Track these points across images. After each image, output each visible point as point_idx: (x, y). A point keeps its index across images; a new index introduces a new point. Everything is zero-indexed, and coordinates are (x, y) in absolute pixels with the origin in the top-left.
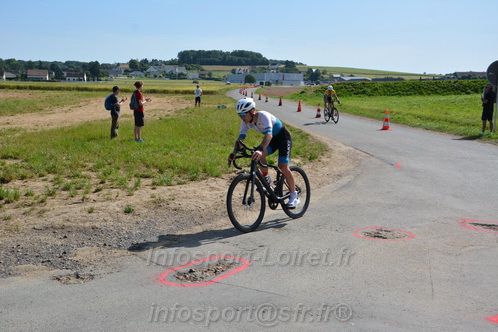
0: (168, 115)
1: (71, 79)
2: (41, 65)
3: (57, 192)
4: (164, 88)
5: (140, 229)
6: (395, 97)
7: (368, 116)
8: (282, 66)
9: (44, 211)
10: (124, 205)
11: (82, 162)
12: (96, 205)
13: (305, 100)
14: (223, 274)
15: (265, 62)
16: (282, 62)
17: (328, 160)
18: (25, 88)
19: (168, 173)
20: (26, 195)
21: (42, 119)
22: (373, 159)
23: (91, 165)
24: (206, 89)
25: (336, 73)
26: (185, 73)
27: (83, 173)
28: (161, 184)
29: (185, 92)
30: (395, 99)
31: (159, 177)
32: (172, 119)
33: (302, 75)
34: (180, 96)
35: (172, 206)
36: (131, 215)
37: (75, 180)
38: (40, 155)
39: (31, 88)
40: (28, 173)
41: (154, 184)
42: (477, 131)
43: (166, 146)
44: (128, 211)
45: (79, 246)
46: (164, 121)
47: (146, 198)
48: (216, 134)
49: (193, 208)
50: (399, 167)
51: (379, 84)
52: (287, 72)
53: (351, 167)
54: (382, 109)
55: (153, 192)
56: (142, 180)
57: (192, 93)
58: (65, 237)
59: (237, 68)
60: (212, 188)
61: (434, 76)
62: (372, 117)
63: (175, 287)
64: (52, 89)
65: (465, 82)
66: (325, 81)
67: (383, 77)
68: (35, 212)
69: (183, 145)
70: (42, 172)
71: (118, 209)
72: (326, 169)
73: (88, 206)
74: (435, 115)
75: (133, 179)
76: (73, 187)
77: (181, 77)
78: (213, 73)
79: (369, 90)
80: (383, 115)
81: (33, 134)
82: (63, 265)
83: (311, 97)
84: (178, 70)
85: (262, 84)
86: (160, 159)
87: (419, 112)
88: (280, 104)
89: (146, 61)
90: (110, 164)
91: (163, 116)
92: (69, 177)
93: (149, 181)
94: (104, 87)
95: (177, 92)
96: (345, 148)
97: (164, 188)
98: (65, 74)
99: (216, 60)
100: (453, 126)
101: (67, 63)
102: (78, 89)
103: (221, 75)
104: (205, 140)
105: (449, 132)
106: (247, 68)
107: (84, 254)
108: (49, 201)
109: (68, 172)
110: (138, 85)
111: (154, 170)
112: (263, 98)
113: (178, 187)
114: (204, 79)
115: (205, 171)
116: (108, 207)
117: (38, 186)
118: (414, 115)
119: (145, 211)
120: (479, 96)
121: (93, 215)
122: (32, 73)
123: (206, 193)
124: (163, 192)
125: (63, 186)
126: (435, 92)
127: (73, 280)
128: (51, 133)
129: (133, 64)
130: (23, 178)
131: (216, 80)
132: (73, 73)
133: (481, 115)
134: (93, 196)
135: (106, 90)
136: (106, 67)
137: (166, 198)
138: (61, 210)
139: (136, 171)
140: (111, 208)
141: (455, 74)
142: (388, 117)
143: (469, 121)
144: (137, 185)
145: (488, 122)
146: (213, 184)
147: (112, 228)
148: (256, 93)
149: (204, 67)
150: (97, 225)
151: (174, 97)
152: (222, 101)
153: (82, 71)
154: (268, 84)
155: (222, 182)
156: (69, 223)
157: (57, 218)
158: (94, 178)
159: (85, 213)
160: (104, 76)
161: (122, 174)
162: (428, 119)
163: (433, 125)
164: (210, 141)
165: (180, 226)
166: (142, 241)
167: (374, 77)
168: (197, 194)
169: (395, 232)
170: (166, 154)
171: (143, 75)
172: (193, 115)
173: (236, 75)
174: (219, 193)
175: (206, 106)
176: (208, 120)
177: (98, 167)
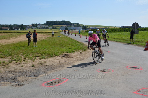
1: (15, 29)
2: (6, 26)
3: (12, 61)
4: (42, 32)
5: (36, 71)
8: (76, 25)
9: (8, 67)
10: (32, 65)
11: (19, 53)
12: (23, 65)
13: (82, 34)
14: (60, 83)
15: (71, 24)
16: (76, 24)
17: (89, 51)
18: (2, 32)
19: (44, 55)
20: (3, 62)
21: (7, 41)
23: (22, 54)
24: (55, 32)
25: (91, 27)
27: (19, 56)
28: (42, 58)
29: (48, 33)
31: (41, 57)
32: (45, 40)
33: (81, 27)
34: (46, 34)
35: (45, 64)
36: (34, 67)
37: (17, 58)
38: (7, 51)
39: (3, 32)
40: (3, 56)
41: (40, 58)
43: (43, 48)
44: (33, 66)
45: (19, 76)
46: (43, 41)
47: (38, 62)
48: (57, 44)
49: (51, 65)
50: (109, 52)
52: (77, 26)
55: (40, 61)
56: (37, 57)
57: (51, 33)
58: (15, 74)
59: (63, 26)
60: (57, 59)
61: (118, 27)
63: (47, 87)
64: (10, 32)
65: (127, 29)
66: (88, 29)
67: (104, 27)
68: (6, 67)
69: (48, 47)
70: (7, 56)
71: (30, 66)
72: (89, 53)
73: (21, 65)
74: (118, 38)
75: (34, 57)
76: (17, 60)
77: (47, 28)
78: (56, 27)
81: (4, 45)
82: (14, 82)
83: (84, 33)
84: (46, 26)
85: (70, 30)
86: (41, 51)
87: (114, 37)
88: (75, 35)
89: (37, 24)
90: (27, 53)
91: (42, 39)
92: (15, 57)
93: (39, 58)
94: (25, 31)
95: (46, 33)
98: (13, 28)
99: (57, 23)
100: (124, 41)
101: (14, 25)
102: (17, 32)
103: (59, 28)
104: (54, 46)
105: (123, 42)
106: (66, 25)
107: (20, 78)
108: (10, 64)
109: (15, 56)
110: (35, 31)
111: (40, 55)
112: (71, 34)
113: (47, 59)
114: (53, 29)
115: (55, 54)
116: (27, 65)
117: (6, 60)
119: (38, 66)
121: (23, 67)
122: (3, 28)
123: (55, 60)
124: (43, 61)
125: (14, 60)
126: (119, 31)
127: (17, 86)
128: (10, 45)
129: (33, 25)
130: (2, 58)
131: (57, 29)
134: (23, 62)
135: (25, 32)
136: (25, 26)
138: (13, 66)
139: (35, 55)
140: (28, 65)
141: (124, 26)
143: (128, 39)
144: (35, 59)
146: (57, 58)
147: (28, 71)
149: (54, 25)
150: (24, 70)
151: (45, 34)
152: (59, 35)
153: (18, 27)
154: (72, 30)
155: (59, 58)
156: (16, 70)
157: (12, 69)
158: (23, 57)
159: (20, 67)
160: (25, 28)
161: (31, 56)
162: (117, 39)
163: (118, 40)
164: (56, 46)
165: (48, 70)
166: (37, 74)
167: (101, 28)
168: (53, 61)
169: (109, 70)
170: (43, 50)
171: (36, 28)
172: (51, 39)
173: (63, 28)
174: (59, 60)
175: (55, 36)
176: (55, 40)
177: (24, 54)
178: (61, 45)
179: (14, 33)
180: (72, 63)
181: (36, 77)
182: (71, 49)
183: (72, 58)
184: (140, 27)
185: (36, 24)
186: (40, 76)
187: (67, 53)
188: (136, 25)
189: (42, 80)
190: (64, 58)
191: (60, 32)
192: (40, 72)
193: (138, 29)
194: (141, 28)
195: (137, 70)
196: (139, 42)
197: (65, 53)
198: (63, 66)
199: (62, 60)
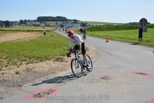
0: (33, 39)
4: (32, 30)
5: (21, 79)
6: (110, 31)
7: (102, 38)
8: (73, 21)
10: (16, 71)
11: (1, 56)
14: (50, 94)
15: (67, 20)
16: (73, 20)
17: (88, 53)
19: (33, 59)
22: (103, 52)
23: (4, 57)
24: (47, 30)
25: (91, 23)
26: (40, 24)
27: (1, 60)
28: (29, 63)
29: (40, 31)
31: (29, 61)
32: (35, 40)
33: (80, 24)
35: (33, 71)
36: (18, 74)
41: (27, 63)
42: (137, 42)
43: (32, 50)
44: (17, 73)
47: (24, 68)
48: (50, 45)
49: (41, 71)
50: (111, 54)
51: (105, 27)
52: (75, 23)
53: (96, 55)
54: (106, 35)
55: (27, 66)
56: (23, 62)
57: (42, 31)
59: (58, 22)
60: (48, 64)
61: (123, 24)
62: (103, 38)
63: (33, 100)
65: (133, 26)
66: (88, 26)
67: (106, 24)
69: (38, 49)
71: (13, 73)
73: (2, 72)
74: (123, 37)
75: (20, 62)
77: (38, 25)
78: (50, 24)
79: (102, 29)
80: (106, 37)
84: (37, 23)
86: (30, 54)
87: (118, 36)
89: (26, 20)
90: (11, 56)
93: (26, 62)
94: (11, 29)
95: (37, 31)
96: (94, 49)
97: (31, 64)
99: (50, 19)
100: (129, 40)
102: (1, 30)
103: (52, 25)
104: (46, 47)
105: (128, 42)
106: (61, 22)
111: (28, 58)
113: (36, 64)
114: (46, 26)
115: (45, 58)
118: (117, 37)
119: (24, 73)
120: (138, 30)
121: (3, 75)
123: (46, 66)
124: (30, 66)
126: (123, 29)
129: (21, 21)
131: (51, 26)
134: (4, 68)
136: (11, 22)
137: (31, 68)
139: (21, 59)
140: (11, 72)
141: (130, 23)
142: (108, 38)
143: (135, 38)
144: (21, 64)
145: (140, 39)
146: (48, 63)
147: (11, 80)
149: (46, 22)
150: (5, 79)
151: (36, 33)
152: (53, 33)
153: (3, 24)
154: (68, 27)
155: (51, 62)
158: (5, 62)
159: (1, 75)
160: (11, 25)
161: (16, 60)
162: (121, 38)
163: (123, 40)
164: (48, 47)
165: (36, 77)
166: (22, 84)
167: (104, 24)
168: (42, 66)
169: (110, 77)
170: (32, 52)
171: (25, 25)
172: (42, 38)
173: (57, 25)
174: (50, 65)
175: (47, 35)
176: (47, 40)
177: (7, 58)
178: (55, 46)
180: (67, 69)
181: (20, 88)
182: (65, 51)
183: (67, 62)
184: (149, 23)
185: (25, 20)
186: (26, 85)
187: (61, 56)
188: (143, 21)
189: (27, 91)
190: (57, 62)
191: (54, 30)
192: (26, 81)
193: (147, 26)
194: (150, 25)
195: (145, 76)
196: (147, 41)
197: (59, 57)
198: (55, 72)
199: (55, 65)
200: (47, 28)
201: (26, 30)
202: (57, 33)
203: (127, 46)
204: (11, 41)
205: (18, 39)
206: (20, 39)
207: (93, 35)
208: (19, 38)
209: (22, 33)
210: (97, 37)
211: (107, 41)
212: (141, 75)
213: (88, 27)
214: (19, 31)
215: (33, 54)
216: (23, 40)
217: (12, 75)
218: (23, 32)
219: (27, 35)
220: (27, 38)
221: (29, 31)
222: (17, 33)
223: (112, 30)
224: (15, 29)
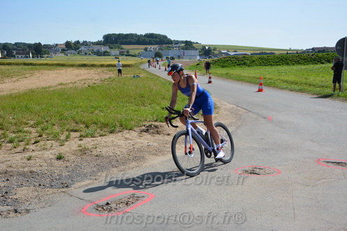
0: (95, 83)
1: (20, 56)
4: (92, 63)
5: (69, 171)
6: (267, 67)
7: (247, 82)
8: (183, 45)
10: (57, 153)
11: (25, 120)
12: (33, 154)
13: (200, 70)
14: (132, 205)
15: (170, 42)
16: (182, 42)
17: (216, 115)
19: (93, 127)
22: (250, 114)
23: (32, 123)
24: (124, 63)
25: (224, 49)
26: (108, 50)
27: (25, 129)
28: (86, 136)
29: (109, 66)
30: (268, 68)
31: (85, 131)
32: (98, 86)
33: (198, 51)
35: (95, 153)
36: (62, 161)
37: (18, 135)
41: (81, 136)
42: (330, 91)
43: (92, 107)
44: (59, 158)
45: (19, 186)
46: (92, 87)
47: (75, 147)
48: (131, 97)
49: (111, 154)
50: (269, 119)
51: (256, 57)
52: (187, 49)
53: (234, 120)
54: (258, 76)
55: (81, 142)
56: (72, 133)
57: (114, 66)
58: (8, 180)
59: (149, 47)
60: (127, 139)
61: (297, 51)
62: (251, 82)
63: (94, 217)
64: (4, 64)
65: (320, 55)
66: (215, 56)
67: (259, 52)
69: (105, 106)
71: (52, 157)
73: (27, 155)
74: (298, 80)
75: (65, 133)
76: (16, 140)
77: (105, 54)
78: (130, 51)
79: (248, 62)
80: (258, 81)
82: (4, 202)
84: (103, 49)
86: (87, 117)
87: (286, 78)
89: (78, 42)
90: (47, 121)
91: (91, 84)
92: (14, 132)
93: (78, 134)
94: (45, 62)
95: (102, 66)
96: (229, 106)
97: (89, 139)
98: (15, 53)
99: (133, 40)
100: (312, 88)
101: (16, 44)
102: (25, 64)
103: (137, 52)
104: (123, 102)
105: (308, 92)
106: (156, 46)
107: (22, 193)
109: (13, 128)
111: (82, 126)
113: (99, 138)
114: (123, 55)
115: (121, 126)
116: (43, 155)
118: (282, 80)
119: (74, 157)
121: (31, 161)
123: (122, 142)
124: (88, 142)
125: (8, 139)
126: (298, 63)
127: (12, 214)
129: (68, 44)
131: (133, 56)
132: (21, 52)
133: (332, 79)
134: (32, 147)
136: (47, 46)
137: (90, 147)
138: (5, 159)
139: (67, 127)
140: (46, 156)
141: (313, 49)
142: (262, 82)
143: (323, 84)
144: (68, 137)
145: (337, 85)
146: (127, 136)
147: (46, 172)
148: (163, 65)
149: (123, 46)
150: (34, 169)
151: (100, 70)
152: (137, 72)
153: (28, 50)
154: (173, 58)
155: (134, 134)
156: (11, 169)
157: (2, 165)
158: (34, 133)
159: (25, 161)
160: (45, 54)
161: (56, 129)
162: (292, 83)
163: (296, 87)
164: (127, 102)
165: (101, 168)
166: (70, 181)
167: (252, 52)
168: (115, 143)
169: (266, 169)
170: (92, 113)
171: (76, 53)
172: (114, 82)
173: (148, 52)
174: (132, 142)
175: (125, 76)
176: (125, 86)
177: (37, 124)
178: (141, 99)
179: (15, 67)
180: (168, 150)
181: (65, 189)
183: (169, 134)
185: (75, 42)
186: (78, 184)
187: (156, 121)
188: (345, 44)
190: (147, 136)
191: (141, 63)
192: (78, 176)
197: (151, 123)
198: (143, 157)
199: (142, 141)
200: (124, 60)
201: (78, 63)
202: (147, 72)
203: (306, 102)
204: (46, 88)
205: (61, 84)
206: (66, 84)
207: (228, 77)
208: (64, 82)
209: (69, 70)
210: (238, 80)
211: (260, 90)
212: (337, 166)
213: (216, 58)
214: (63, 65)
215: (94, 117)
216: (71, 85)
217: (49, 161)
218: (71, 69)
219: (81, 75)
220: (82, 80)
221: (84, 65)
222: (58, 71)
223: (271, 64)
224: (55, 62)
